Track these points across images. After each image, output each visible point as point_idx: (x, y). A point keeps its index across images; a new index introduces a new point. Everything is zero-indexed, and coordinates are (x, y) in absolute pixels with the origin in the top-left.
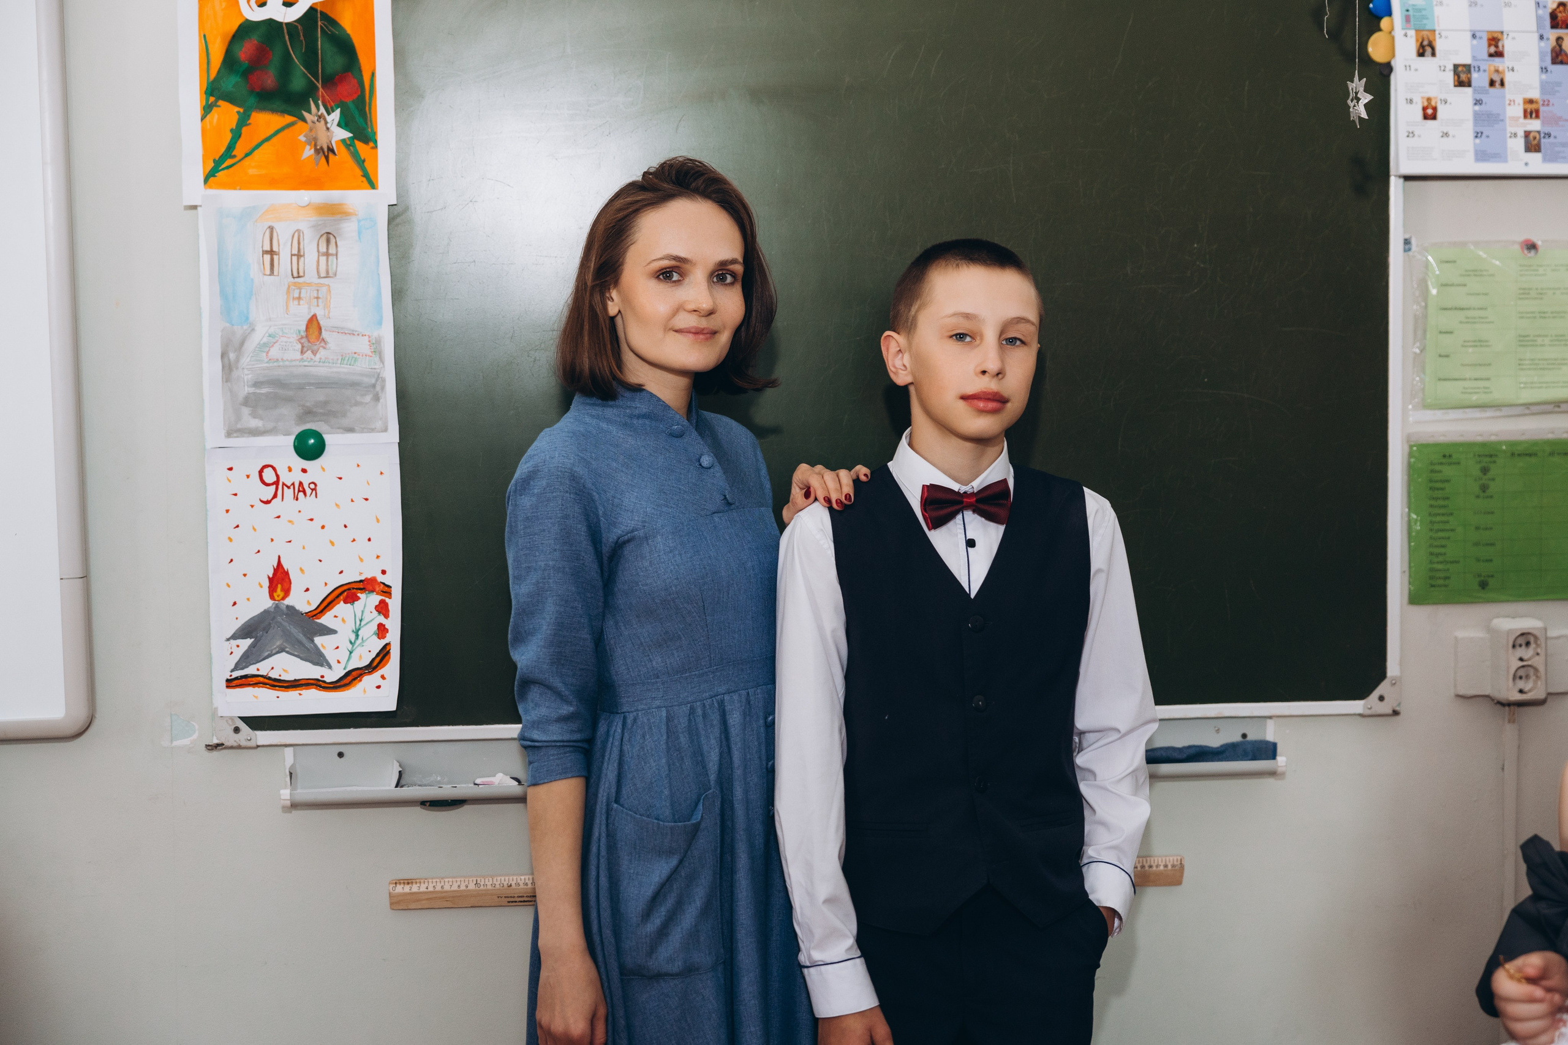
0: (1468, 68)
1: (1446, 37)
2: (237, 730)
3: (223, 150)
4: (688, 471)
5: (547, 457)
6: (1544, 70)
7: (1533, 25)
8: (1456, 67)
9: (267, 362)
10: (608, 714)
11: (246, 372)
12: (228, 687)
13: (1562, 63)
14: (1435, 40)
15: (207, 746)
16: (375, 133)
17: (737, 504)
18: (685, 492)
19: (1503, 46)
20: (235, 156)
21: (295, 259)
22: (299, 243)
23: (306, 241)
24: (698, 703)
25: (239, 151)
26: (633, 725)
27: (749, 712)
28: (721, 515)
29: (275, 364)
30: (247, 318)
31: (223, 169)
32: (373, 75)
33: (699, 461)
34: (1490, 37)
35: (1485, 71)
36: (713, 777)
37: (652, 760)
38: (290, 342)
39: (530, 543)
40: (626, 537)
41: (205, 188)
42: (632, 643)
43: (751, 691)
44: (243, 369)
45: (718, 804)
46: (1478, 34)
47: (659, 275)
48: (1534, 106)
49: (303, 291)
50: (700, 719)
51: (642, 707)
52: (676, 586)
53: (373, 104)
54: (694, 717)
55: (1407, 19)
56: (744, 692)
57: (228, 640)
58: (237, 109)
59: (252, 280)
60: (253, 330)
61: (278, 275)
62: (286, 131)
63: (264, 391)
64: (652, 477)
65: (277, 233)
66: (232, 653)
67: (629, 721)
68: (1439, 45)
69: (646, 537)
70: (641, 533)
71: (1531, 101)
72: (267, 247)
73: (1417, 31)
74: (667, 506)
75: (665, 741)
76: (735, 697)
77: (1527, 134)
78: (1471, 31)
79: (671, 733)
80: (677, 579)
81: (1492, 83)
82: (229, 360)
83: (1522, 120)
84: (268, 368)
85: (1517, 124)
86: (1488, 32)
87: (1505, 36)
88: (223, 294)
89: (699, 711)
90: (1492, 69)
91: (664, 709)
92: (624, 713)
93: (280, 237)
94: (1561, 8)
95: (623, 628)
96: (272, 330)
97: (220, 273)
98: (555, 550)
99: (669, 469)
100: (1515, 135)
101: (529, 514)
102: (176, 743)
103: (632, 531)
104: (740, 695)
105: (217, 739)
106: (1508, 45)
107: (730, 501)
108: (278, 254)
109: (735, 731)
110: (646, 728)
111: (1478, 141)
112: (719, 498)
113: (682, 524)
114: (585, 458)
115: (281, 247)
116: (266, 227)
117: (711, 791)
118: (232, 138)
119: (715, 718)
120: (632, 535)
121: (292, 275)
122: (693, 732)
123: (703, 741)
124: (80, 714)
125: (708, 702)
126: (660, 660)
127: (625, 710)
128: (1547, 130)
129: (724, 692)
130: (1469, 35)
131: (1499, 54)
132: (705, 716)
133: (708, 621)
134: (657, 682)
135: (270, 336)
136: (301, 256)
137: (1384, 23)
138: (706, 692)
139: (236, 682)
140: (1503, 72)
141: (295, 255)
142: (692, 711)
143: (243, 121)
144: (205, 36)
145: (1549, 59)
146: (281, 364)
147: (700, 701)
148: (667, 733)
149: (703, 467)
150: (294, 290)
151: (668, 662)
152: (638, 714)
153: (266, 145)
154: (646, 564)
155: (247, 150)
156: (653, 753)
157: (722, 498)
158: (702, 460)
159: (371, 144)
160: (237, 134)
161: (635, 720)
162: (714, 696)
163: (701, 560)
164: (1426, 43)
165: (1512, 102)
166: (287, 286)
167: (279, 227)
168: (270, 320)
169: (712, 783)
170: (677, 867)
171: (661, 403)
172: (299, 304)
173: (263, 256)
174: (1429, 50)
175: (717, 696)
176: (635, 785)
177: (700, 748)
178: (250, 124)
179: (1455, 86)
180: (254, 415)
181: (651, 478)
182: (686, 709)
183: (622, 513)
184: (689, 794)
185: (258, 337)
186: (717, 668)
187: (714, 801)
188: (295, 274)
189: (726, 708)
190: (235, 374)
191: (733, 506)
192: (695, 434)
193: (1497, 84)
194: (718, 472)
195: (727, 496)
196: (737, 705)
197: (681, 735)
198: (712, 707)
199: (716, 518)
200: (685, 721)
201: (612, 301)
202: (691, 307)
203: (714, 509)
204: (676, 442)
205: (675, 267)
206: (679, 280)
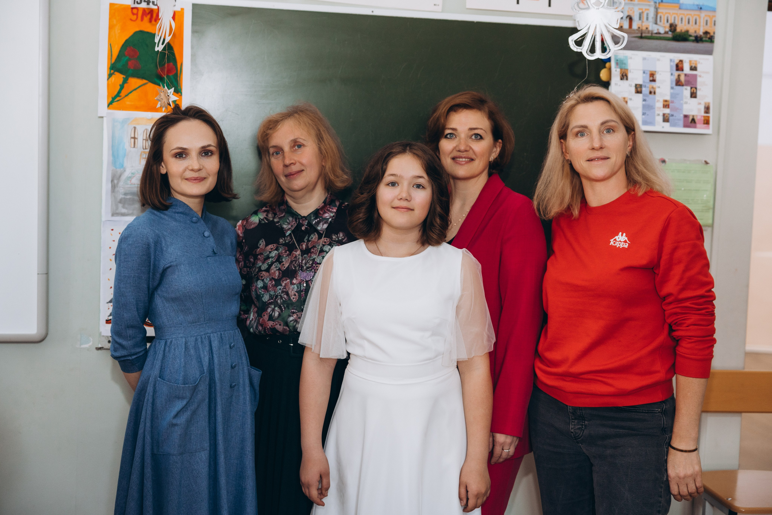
0: (641, 86)
1: (633, 72)
3: (116, 93)
4: (198, 238)
5: (136, 228)
6: (672, 88)
7: (668, 69)
8: (636, 85)
9: (130, 185)
10: (159, 340)
11: (121, 188)
12: (107, 323)
13: (680, 85)
14: (628, 73)
15: (96, 348)
16: (181, 89)
17: (219, 254)
18: (196, 247)
19: (656, 77)
20: (120, 96)
24: (199, 337)
25: (123, 94)
26: (170, 345)
27: (222, 341)
28: (210, 257)
29: (134, 186)
30: (123, 166)
31: (116, 101)
32: (182, 64)
33: (203, 234)
34: (651, 73)
35: (648, 87)
36: (205, 369)
37: (178, 360)
39: (126, 265)
40: (168, 265)
41: (108, 109)
43: (222, 333)
44: (120, 187)
45: (208, 380)
46: (646, 72)
47: (177, 155)
48: (667, 103)
50: (199, 343)
51: (174, 337)
52: (189, 287)
53: (181, 76)
54: (197, 343)
55: (617, 64)
56: (219, 333)
57: (108, 303)
58: (122, 76)
59: (126, 150)
60: (125, 171)
61: (137, 148)
62: (143, 87)
63: (128, 197)
65: (137, 130)
66: (108, 309)
67: (168, 343)
68: (630, 75)
69: (177, 265)
70: (175, 264)
71: (666, 101)
72: (133, 136)
73: (621, 69)
74: (187, 253)
75: (184, 352)
76: (215, 335)
77: (664, 115)
78: (643, 70)
79: (186, 348)
80: (189, 283)
81: (651, 93)
82: (114, 183)
83: (662, 109)
84: (129, 188)
85: (660, 111)
86: (650, 71)
87: (657, 73)
88: (113, 156)
89: (200, 340)
90: (651, 87)
91: (184, 338)
92: (166, 339)
93: (138, 132)
94: (681, 62)
95: (166, 303)
96: (133, 171)
97: (113, 146)
98: (138, 269)
99: (190, 237)
100: (659, 115)
101: (127, 253)
102: (83, 346)
103: (171, 263)
104: (217, 334)
105: (101, 345)
106: (658, 77)
107: (216, 252)
108: (137, 139)
109: (214, 349)
110: (176, 346)
111: (644, 116)
112: (210, 250)
113: (193, 260)
114: (153, 229)
115: (139, 136)
116: (132, 127)
117: (205, 374)
118: (120, 89)
119: (206, 343)
120: (171, 264)
121: (143, 148)
122: (196, 348)
123: (201, 352)
124: (43, 332)
125: (204, 336)
126: (182, 317)
127: (167, 338)
128: (672, 113)
129: (210, 332)
130: (642, 72)
131: (654, 80)
132: (202, 342)
133: (204, 302)
134: (181, 326)
135: (131, 174)
137: (607, 65)
138: (202, 332)
140: (655, 88)
141: (144, 140)
142: (196, 340)
143: (125, 81)
144: (110, 44)
145: (674, 83)
147: (200, 335)
148: (185, 348)
149: (205, 237)
150: (143, 154)
151: (186, 318)
152: (172, 340)
153: (134, 92)
154: (176, 277)
155: (126, 94)
156: (179, 357)
157: (212, 250)
158: (205, 234)
159: (180, 94)
160: (122, 87)
161: (171, 342)
163: (200, 276)
164: (624, 74)
165: (658, 101)
166: (140, 153)
167: (137, 127)
168: (131, 167)
169: (205, 371)
170: (187, 404)
171: (189, 208)
173: (131, 140)
174: (625, 78)
175: (207, 334)
176: (170, 370)
177: (199, 356)
178: (128, 83)
179: (636, 93)
180: (124, 207)
181: (181, 240)
182: (193, 339)
183: (166, 254)
184: (195, 375)
185: (127, 174)
186: (207, 322)
187: (206, 379)
188: (144, 148)
189: (211, 339)
190: (117, 189)
191: (217, 255)
192: (202, 222)
193: (653, 93)
194: (212, 239)
195: (215, 250)
196: (216, 338)
197: (191, 349)
198: (205, 338)
199: (209, 259)
200: (193, 344)
201: (163, 167)
202: (190, 168)
203: (208, 255)
204: (194, 225)
205: (182, 152)
206: (185, 157)
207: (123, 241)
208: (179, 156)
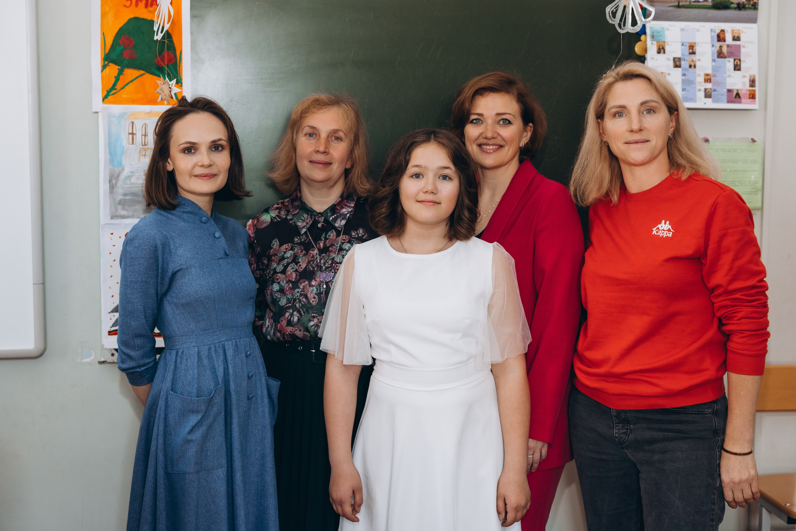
0: (679, 59)
2: (113, 355)
3: (111, 86)
4: (209, 239)
7: (709, 40)
8: (674, 58)
9: (130, 185)
10: (170, 351)
11: (120, 189)
12: (108, 335)
13: (722, 57)
14: (665, 46)
15: (99, 361)
16: (182, 80)
17: (231, 255)
18: (207, 248)
19: (696, 49)
20: (116, 89)
21: (143, 137)
22: (145, 130)
23: (149, 129)
24: (213, 345)
25: (118, 86)
26: (182, 355)
27: (237, 350)
28: (223, 260)
29: (134, 185)
30: (121, 164)
31: (111, 95)
32: (181, 52)
33: (214, 235)
34: (690, 45)
35: (687, 60)
36: (220, 379)
37: (191, 371)
38: (141, 175)
40: (177, 269)
41: (103, 104)
42: (180, 317)
43: (238, 340)
45: (223, 391)
48: (708, 77)
49: (147, 152)
50: (213, 353)
51: (186, 346)
52: (201, 291)
53: (181, 66)
54: (211, 352)
55: (653, 36)
56: (234, 341)
57: (109, 313)
58: (117, 67)
59: (124, 146)
60: (123, 169)
61: (136, 144)
62: (140, 78)
63: (128, 198)
64: (192, 241)
65: (135, 125)
66: (111, 319)
67: (180, 353)
68: (667, 48)
69: (187, 268)
70: (185, 267)
71: (707, 75)
72: (131, 131)
73: (658, 42)
74: (198, 254)
75: (197, 362)
76: (230, 343)
77: (706, 90)
78: (681, 42)
79: (199, 358)
80: (201, 287)
81: (690, 66)
82: (112, 183)
83: (703, 84)
84: (129, 187)
85: (701, 86)
86: (690, 43)
87: (696, 45)
88: (110, 153)
89: (213, 349)
90: (691, 60)
91: (196, 347)
92: (177, 349)
93: (137, 127)
94: (722, 32)
96: (132, 170)
97: (109, 143)
98: (146, 273)
99: (200, 237)
100: (700, 90)
101: (133, 256)
102: (84, 360)
104: (232, 342)
105: (104, 359)
106: (698, 49)
107: (228, 254)
108: (135, 134)
109: (229, 358)
110: (188, 356)
111: (683, 92)
112: (222, 252)
113: (204, 262)
114: (160, 230)
115: (137, 131)
116: (130, 122)
117: (220, 386)
118: (115, 81)
119: (221, 351)
120: (180, 267)
121: (142, 144)
123: (216, 362)
124: (41, 347)
125: (218, 344)
126: (194, 324)
127: (178, 347)
129: (225, 340)
130: (680, 44)
131: (693, 53)
132: (216, 351)
133: (216, 307)
135: (131, 172)
136: (146, 136)
137: (643, 38)
138: (216, 340)
139: (112, 333)
140: (695, 61)
141: (143, 135)
142: (210, 349)
143: (121, 72)
144: (103, 33)
145: (716, 55)
146: (136, 185)
147: (213, 344)
148: (198, 358)
149: (216, 237)
150: (143, 151)
151: (198, 326)
152: (184, 350)
153: (131, 84)
154: (186, 281)
155: (122, 86)
156: (191, 367)
157: (224, 252)
158: (215, 234)
159: (180, 84)
160: (117, 79)
161: (183, 352)
162: (220, 342)
163: (212, 279)
164: (661, 47)
165: (699, 75)
166: (139, 149)
167: (136, 122)
168: (131, 165)
169: (220, 382)
170: (201, 419)
171: (198, 206)
172: (145, 158)
173: (129, 136)
174: (662, 51)
175: (222, 342)
176: (183, 382)
177: (213, 366)
178: (123, 74)
179: (674, 67)
180: (123, 209)
182: (206, 348)
183: (175, 257)
184: (209, 387)
185: (126, 173)
186: (221, 329)
187: (221, 390)
188: (144, 144)
189: (226, 348)
190: (115, 190)
191: (229, 256)
192: (212, 222)
193: (693, 67)
194: (223, 240)
195: (226, 252)
196: (231, 346)
197: (205, 359)
198: (219, 347)
199: (221, 261)
200: (206, 353)
201: (169, 164)
202: (200, 164)
203: (220, 257)
204: (204, 225)
205: (191, 147)
206: (194, 152)
207: (128, 243)
208: (187, 151)
